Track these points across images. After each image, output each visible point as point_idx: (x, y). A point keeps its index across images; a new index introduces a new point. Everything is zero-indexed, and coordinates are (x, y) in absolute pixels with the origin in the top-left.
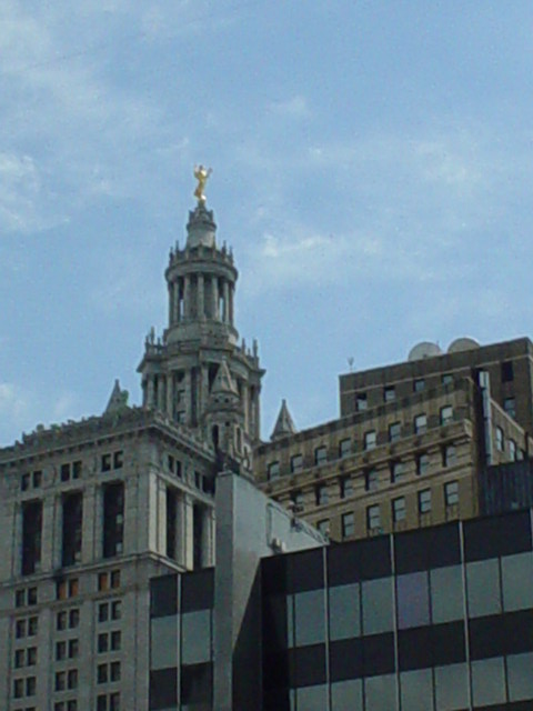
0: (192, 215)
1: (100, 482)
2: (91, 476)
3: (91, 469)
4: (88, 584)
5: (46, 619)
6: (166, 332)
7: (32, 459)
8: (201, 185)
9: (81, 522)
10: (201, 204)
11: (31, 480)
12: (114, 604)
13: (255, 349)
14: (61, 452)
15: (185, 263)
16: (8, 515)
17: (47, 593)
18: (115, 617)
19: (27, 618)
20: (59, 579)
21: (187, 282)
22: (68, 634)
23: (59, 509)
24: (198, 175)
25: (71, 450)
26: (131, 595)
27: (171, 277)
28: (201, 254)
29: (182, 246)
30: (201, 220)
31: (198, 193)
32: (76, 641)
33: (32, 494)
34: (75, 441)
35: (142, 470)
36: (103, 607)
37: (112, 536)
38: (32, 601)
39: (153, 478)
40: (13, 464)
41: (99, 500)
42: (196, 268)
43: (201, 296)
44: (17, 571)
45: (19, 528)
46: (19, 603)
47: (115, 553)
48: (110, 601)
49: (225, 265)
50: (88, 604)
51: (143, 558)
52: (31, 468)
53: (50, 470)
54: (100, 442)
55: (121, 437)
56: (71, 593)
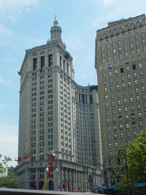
0: (54, 22)
1: (48, 54)
2: (46, 53)
3: (46, 52)
4: (46, 71)
5: (38, 77)
6: (51, 39)
7: (35, 51)
8: (56, 17)
9: (44, 62)
10: (56, 20)
11: (35, 55)
12: (51, 75)
13: (65, 43)
14: (41, 49)
15: (54, 28)
16: (31, 60)
17: (38, 73)
18: (51, 77)
19: (35, 77)
20: (41, 71)
21: (54, 32)
22: (42, 80)
23: (40, 59)
24: (55, 16)
25: (43, 49)
26: (54, 73)
27: (51, 31)
28: (56, 27)
29: (53, 26)
30: (56, 22)
31: (55, 18)
32: (44, 81)
33: (35, 57)
34: (43, 47)
35: (56, 52)
36: (49, 75)
37: (50, 64)
38: (35, 75)
39: (58, 54)
40: (32, 52)
41: (48, 57)
42: (56, 29)
43: (57, 34)
44: (33, 69)
45: (33, 63)
46: (33, 75)
47: (51, 66)
48: (50, 74)
49: (60, 29)
50: (46, 75)
51: (56, 67)
52: (35, 52)
53: (38, 53)
54: (48, 48)
55: (52, 47)
56: (43, 73)
